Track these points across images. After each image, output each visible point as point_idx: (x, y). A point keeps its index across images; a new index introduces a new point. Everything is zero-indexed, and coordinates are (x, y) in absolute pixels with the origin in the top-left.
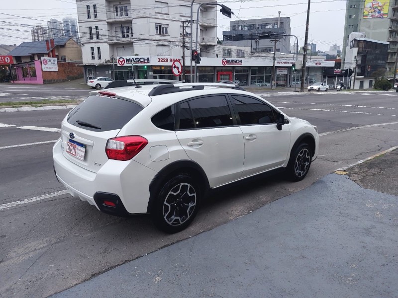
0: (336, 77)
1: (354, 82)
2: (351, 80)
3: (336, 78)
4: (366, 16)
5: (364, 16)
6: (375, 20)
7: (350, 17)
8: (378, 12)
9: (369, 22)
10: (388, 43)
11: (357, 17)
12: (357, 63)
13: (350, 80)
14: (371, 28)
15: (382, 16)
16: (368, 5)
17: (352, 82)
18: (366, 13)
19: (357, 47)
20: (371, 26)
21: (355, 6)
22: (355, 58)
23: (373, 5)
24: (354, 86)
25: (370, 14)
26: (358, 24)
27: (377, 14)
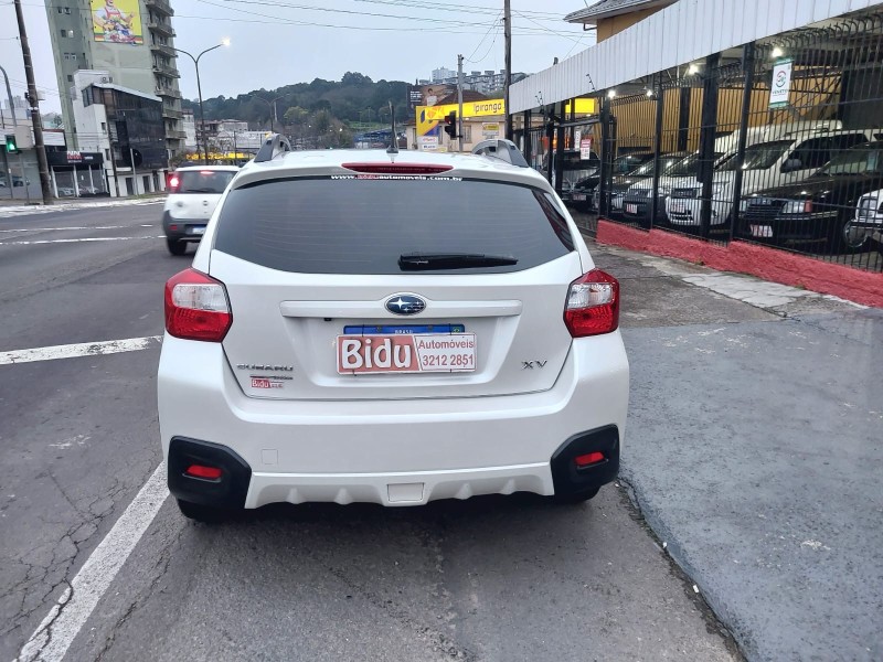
0: (72, 169)
1: (116, 180)
2: (107, 177)
3: (75, 172)
4: (101, 35)
5: (96, 35)
6: (121, 47)
7: (63, 33)
8: (123, 32)
9: (109, 50)
10: (160, 99)
11: (79, 36)
12: (111, 139)
13: (104, 177)
14: (118, 65)
15: (132, 40)
16: (98, 10)
17: (111, 180)
18: (98, 30)
19: (101, 103)
20: (117, 58)
21: (67, 9)
22: (103, 128)
23: (109, 14)
24: (117, 189)
25: (107, 32)
26: (85, 51)
27: (122, 36)
